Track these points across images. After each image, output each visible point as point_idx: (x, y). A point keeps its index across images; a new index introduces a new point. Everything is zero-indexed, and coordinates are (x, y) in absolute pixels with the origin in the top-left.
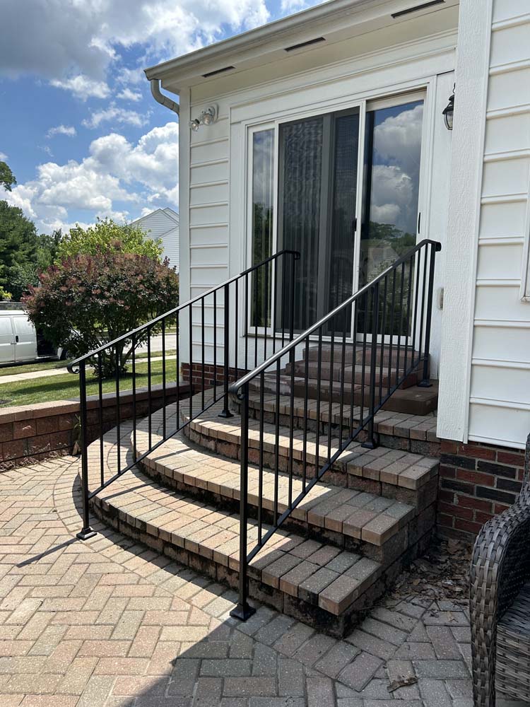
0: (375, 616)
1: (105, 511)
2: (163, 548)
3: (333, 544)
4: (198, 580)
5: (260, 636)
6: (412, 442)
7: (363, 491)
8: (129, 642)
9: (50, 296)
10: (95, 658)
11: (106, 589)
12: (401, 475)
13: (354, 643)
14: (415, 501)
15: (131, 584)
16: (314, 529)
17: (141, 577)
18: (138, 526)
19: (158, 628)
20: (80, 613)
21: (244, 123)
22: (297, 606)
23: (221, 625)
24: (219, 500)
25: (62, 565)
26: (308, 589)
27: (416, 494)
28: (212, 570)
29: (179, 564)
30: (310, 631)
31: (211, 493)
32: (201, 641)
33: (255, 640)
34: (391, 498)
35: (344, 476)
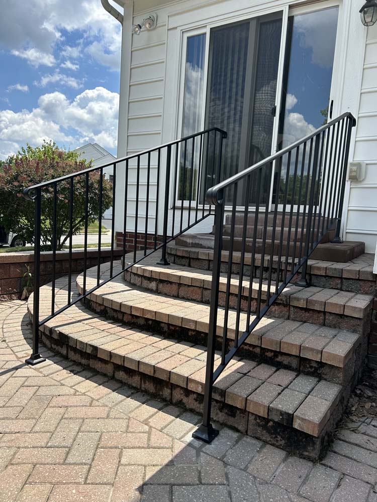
0: (342, 438)
1: (55, 340)
2: (114, 372)
3: (288, 367)
4: (153, 402)
5: (230, 459)
6: (344, 280)
7: (305, 322)
8: (87, 467)
9: (4, 188)
10: (48, 485)
11: (57, 410)
12: (348, 304)
13: (332, 466)
14: (360, 329)
15: (83, 406)
16: (267, 354)
17: (93, 399)
18: (89, 351)
19: (118, 451)
20: (30, 435)
21: (179, 29)
22: (265, 427)
23: (185, 448)
24: (166, 329)
25: (9, 388)
26: (281, 409)
27: (361, 323)
28: (166, 392)
29: (130, 387)
30: (282, 454)
31: (159, 323)
32: (167, 465)
33: (226, 464)
34: (335, 327)
35: (286, 309)
